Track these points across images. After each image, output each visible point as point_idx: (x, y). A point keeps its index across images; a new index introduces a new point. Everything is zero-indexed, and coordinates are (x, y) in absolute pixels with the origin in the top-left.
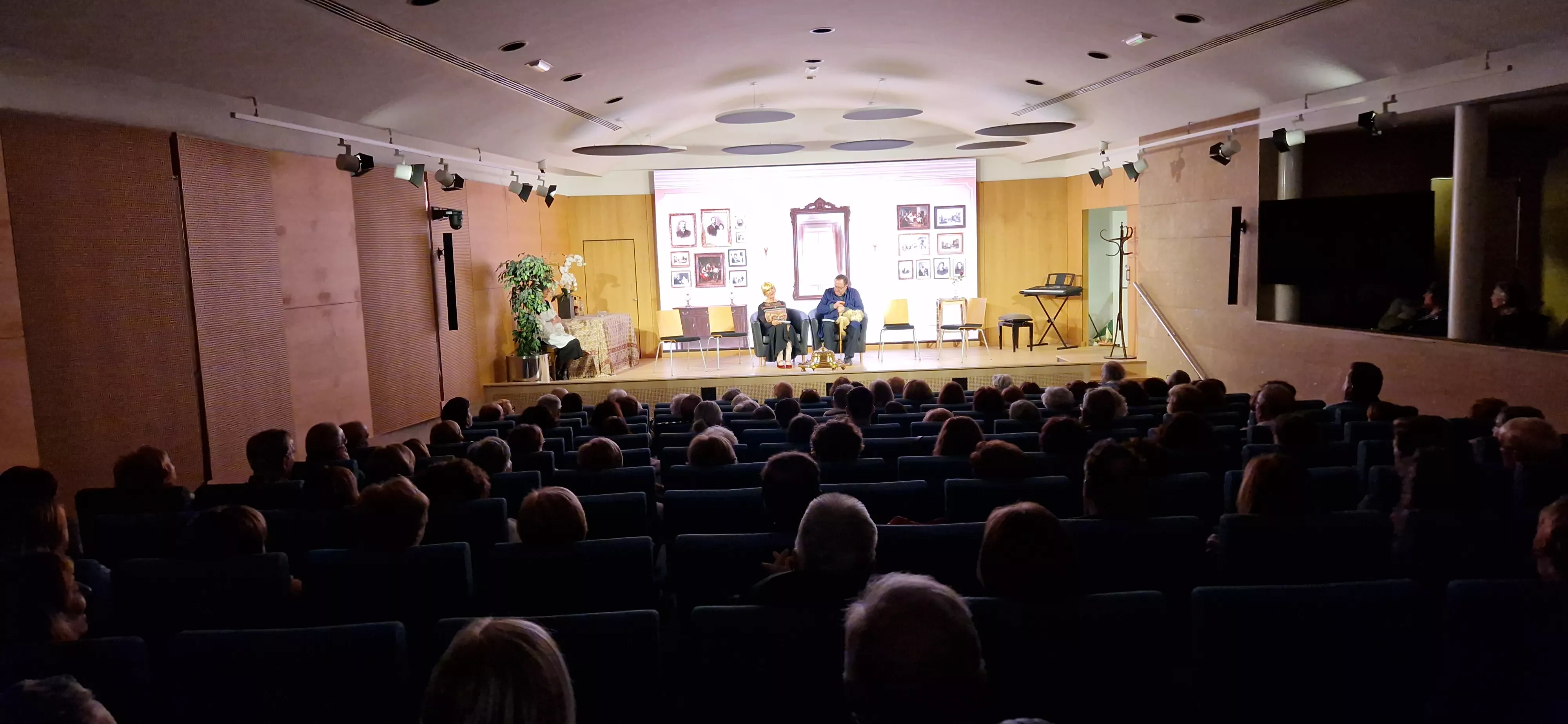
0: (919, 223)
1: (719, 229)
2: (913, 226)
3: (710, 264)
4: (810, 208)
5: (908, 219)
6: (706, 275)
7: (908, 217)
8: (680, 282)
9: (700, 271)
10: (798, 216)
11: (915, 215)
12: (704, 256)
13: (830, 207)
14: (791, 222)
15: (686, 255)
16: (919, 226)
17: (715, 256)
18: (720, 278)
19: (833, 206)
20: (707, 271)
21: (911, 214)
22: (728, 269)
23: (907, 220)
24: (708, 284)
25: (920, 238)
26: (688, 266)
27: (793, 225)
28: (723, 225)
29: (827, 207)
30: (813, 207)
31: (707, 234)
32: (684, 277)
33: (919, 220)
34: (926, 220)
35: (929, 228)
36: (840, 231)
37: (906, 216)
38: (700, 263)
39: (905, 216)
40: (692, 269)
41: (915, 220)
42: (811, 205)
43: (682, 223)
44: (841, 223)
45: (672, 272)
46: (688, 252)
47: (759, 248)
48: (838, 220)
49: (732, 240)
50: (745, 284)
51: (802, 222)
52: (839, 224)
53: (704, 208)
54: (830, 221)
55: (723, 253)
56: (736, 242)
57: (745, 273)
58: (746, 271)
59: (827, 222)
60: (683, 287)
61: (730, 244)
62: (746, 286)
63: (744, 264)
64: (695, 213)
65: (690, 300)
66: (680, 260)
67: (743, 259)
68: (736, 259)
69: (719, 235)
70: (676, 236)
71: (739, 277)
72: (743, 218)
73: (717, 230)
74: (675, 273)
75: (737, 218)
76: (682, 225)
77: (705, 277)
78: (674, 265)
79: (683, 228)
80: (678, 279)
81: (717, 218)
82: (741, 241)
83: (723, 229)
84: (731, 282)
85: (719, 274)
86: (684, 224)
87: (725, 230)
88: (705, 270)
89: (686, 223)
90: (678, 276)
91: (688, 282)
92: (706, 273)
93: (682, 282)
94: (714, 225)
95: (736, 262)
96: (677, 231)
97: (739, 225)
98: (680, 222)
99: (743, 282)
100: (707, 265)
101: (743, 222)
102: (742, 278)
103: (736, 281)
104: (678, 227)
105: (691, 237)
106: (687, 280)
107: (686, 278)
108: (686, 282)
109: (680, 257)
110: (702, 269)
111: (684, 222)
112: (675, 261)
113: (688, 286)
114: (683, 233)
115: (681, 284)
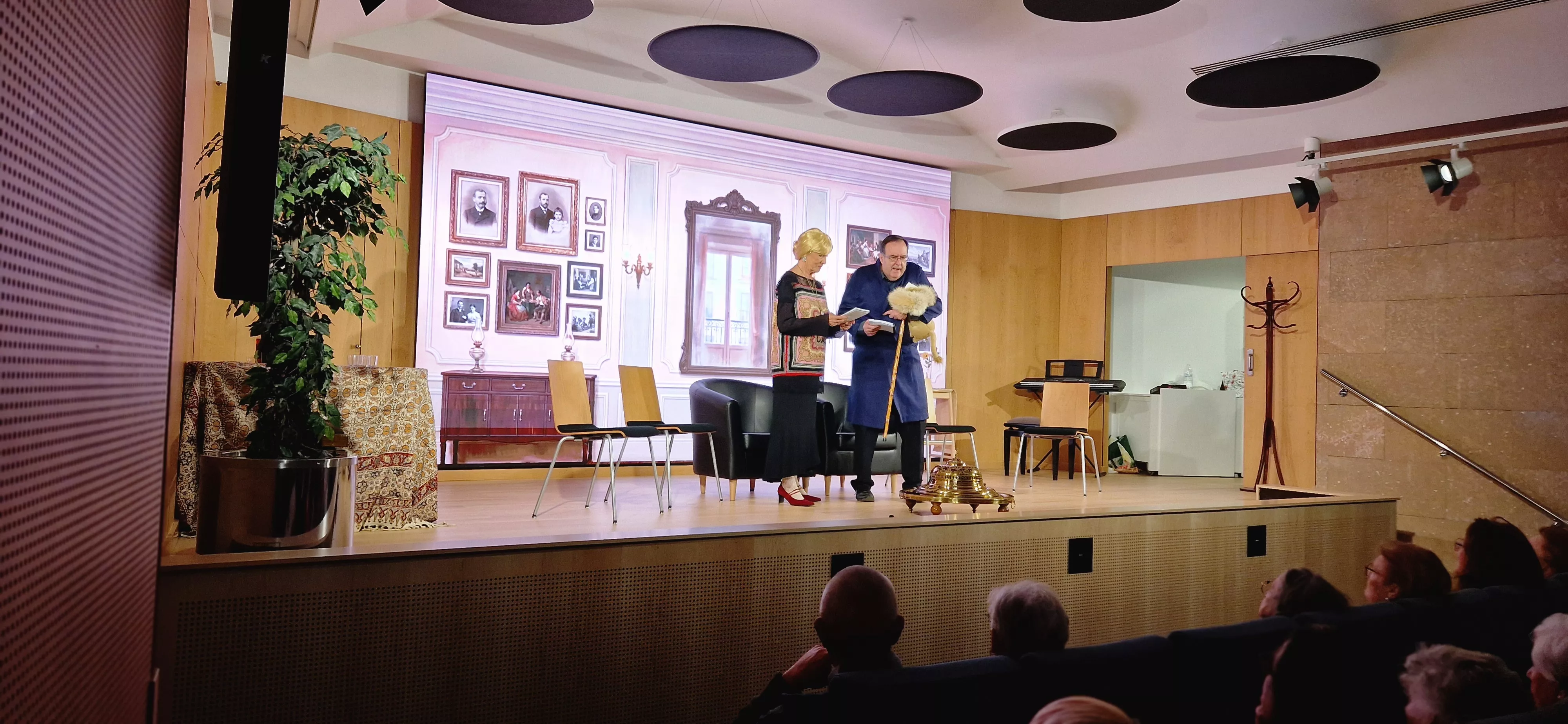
1: (554, 218)
3: (530, 288)
4: (719, 206)
5: (862, 250)
6: (520, 308)
7: (862, 246)
8: (465, 317)
9: (508, 299)
10: (699, 217)
12: (520, 269)
13: (750, 210)
14: (687, 227)
15: (481, 262)
17: (541, 270)
18: (548, 317)
19: (755, 209)
20: (523, 300)
21: (866, 243)
22: (565, 300)
23: (859, 252)
24: (524, 325)
27: (688, 231)
28: (561, 212)
29: (746, 209)
30: (724, 205)
31: (529, 226)
32: (473, 309)
33: (877, 254)
36: (764, 256)
37: (859, 245)
38: (510, 282)
39: (857, 245)
40: (492, 291)
41: (870, 253)
42: (719, 200)
43: (478, 194)
44: (766, 242)
45: (447, 293)
46: (487, 255)
47: (626, 267)
48: (761, 235)
49: (577, 244)
50: (595, 335)
51: (704, 229)
52: (763, 243)
53: (528, 171)
54: (749, 234)
55: (557, 268)
56: (586, 249)
57: (597, 311)
58: (599, 308)
59: (744, 236)
60: (471, 329)
61: (573, 250)
62: (598, 338)
63: (597, 293)
64: (508, 178)
65: (482, 356)
67: (595, 283)
68: (582, 281)
69: (553, 231)
70: (464, 219)
71: (584, 319)
72: (602, 203)
73: (551, 221)
74: (453, 298)
75: (590, 202)
76: (480, 197)
77: (518, 313)
78: (453, 278)
79: (481, 205)
80: (460, 311)
81: (553, 196)
82: (595, 247)
83: (561, 219)
84: (570, 326)
85: (546, 309)
86: (484, 198)
87: (565, 222)
88: (519, 298)
89: (489, 196)
90: (461, 303)
91: (482, 320)
92: (520, 303)
93: (469, 317)
94: (543, 209)
95: (581, 287)
96: (467, 209)
97: (594, 216)
98: (475, 191)
99: (593, 329)
100: (525, 288)
101: (600, 212)
102: (592, 322)
103: (579, 326)
104: (470, 200)
105: (497, 226)
106: (478, 314)
107: (479, 311)
108: (477, 318)
109: (468, 265)
110: (514, 295)
111: (483, 193)
112: (457, 272)
113: (482, 328)
114: (480, 214)
115: (467, 322)
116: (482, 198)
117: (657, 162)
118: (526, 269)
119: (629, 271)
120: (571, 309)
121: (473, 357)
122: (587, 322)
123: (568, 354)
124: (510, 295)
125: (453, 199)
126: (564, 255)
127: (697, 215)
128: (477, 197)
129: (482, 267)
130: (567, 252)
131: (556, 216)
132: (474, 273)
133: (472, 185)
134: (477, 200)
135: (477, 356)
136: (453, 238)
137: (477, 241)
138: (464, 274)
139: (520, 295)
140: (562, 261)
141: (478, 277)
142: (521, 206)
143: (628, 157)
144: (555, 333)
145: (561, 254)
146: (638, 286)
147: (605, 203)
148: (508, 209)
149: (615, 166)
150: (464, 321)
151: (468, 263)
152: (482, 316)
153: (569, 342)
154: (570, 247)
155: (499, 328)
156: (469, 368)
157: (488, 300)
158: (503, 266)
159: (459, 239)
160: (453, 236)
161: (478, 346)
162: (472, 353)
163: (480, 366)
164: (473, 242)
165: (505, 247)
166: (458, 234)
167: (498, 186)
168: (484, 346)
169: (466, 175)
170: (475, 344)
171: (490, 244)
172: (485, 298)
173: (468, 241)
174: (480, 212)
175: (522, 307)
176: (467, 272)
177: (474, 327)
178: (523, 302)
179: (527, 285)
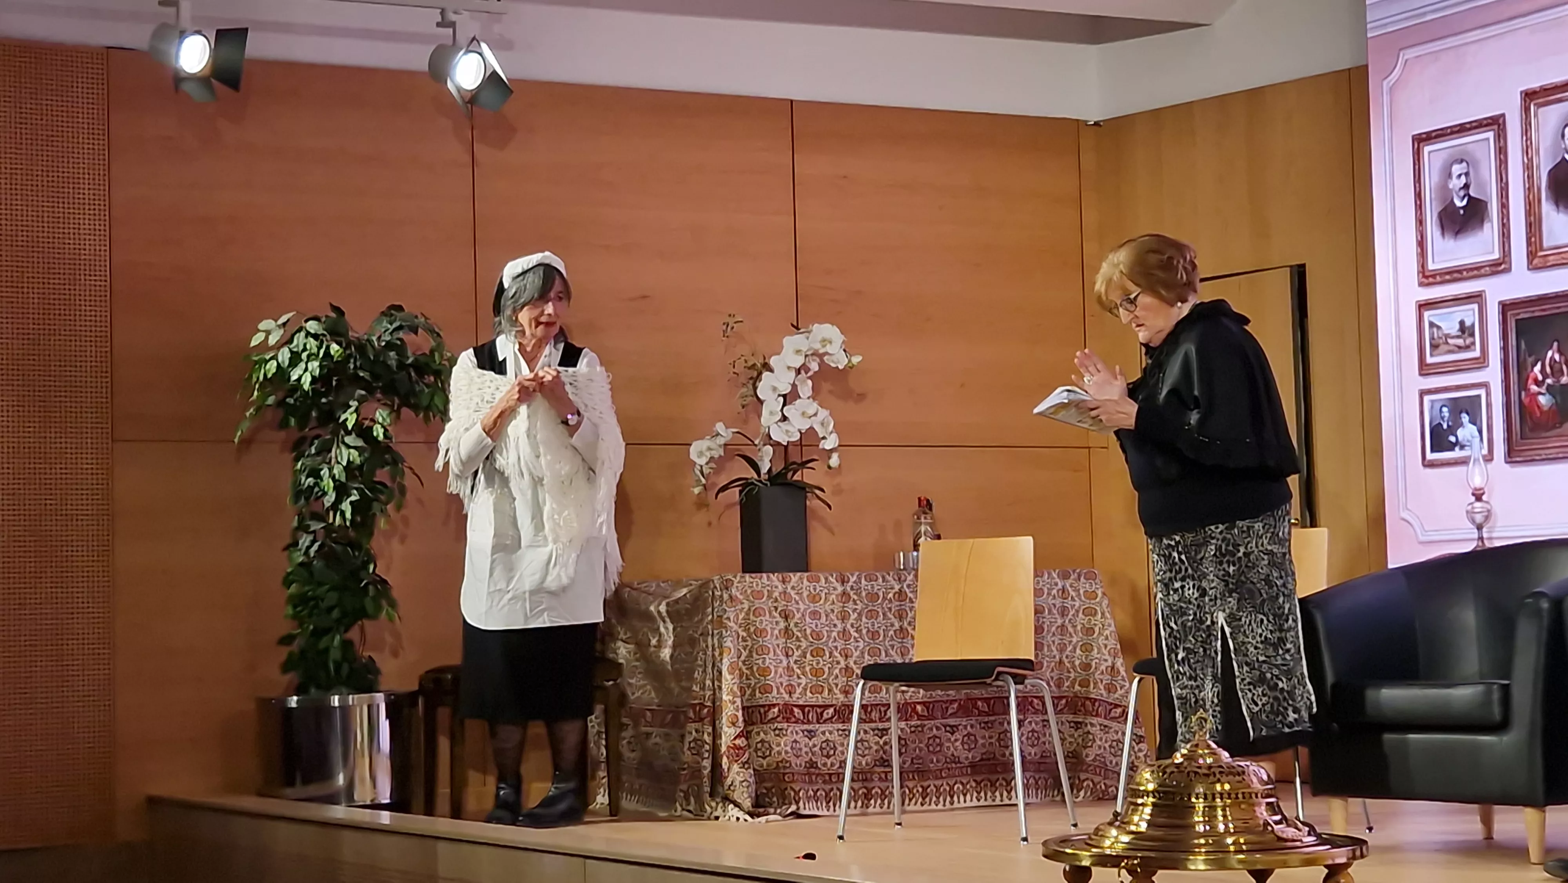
3: (1559, 351)
6: (1544, 401)
8: (1452, 439)
9: (1523, 385)
12: (1537, 311)
15: (1469, 314)
20: (1549, 381)
26: (1481, 362)
31: (1547, 208)
32: (1465, 418)
38: (1523, 346)
40: (1493, 374)
43: (1457, 169)
45: (1423, 393)
46: (1477, 298)
53: (1535, 85)
60: (1464, 462)
64: (1503, 115)
65: (1487, 518)
66: (1453, 337)
70: (1437, 233)
74: (1432, 402)
76: (1460, 176)
77: (1542, 412)
78: (1429, 360)
79: (1462, 193)
80: (1445, 426)
86: (1467, 174)
88: (1540, 378)
89: (1473, 167)
90: (1446, 410)
91: (1482, 441)
92: (1543, 390)
93: (1460, 439)
96: (1439, 210)
98: (1451, 165)
100: (1550, 354)
104: (1443, 189)
105: (1491, 230)
106: (1475, 428)
107: (1473, 422)
108: (1473, 437)
109: (1450, 326)
110: (1532, 375)
111: (1464, 164)
112: (1434, 347)
113: (1484, 457)
114: (1462, 212)
115: (1457, 449)
116: (1463, 178)
118: (1550, 309)
121: (1473, 521)
124: (1524, 376)
125: (1418, 196)
128: (1454, 177)
129: (1473, 325)
132: (1460, 342)
133: (1444, 155)
134: (1456, 183)
135: (1479, 518)
136: (1425, 277)
137: (1459, 272)
138: (1446, 348)
139: (1543, 371)
141: (1467, 348)
142: (1529, 168)
148: (1507, 184)
150: (1451, 447)
151: (1448, 321)
152: (1480, 432)
155: (1513, 455)
156: (1468, 548)
157: (1488, 394)
158: (1509, 313)
159: (1434, 276)
160: (1423, 273)
161: (1479, 498)
162: (1470, 514)
163: (1486, 542)
164: (1456, 275)
165: (1508, 270)
166: (1431, 266)
167: (1488, 139)
168: (1489, 497)
169: (1436, 137)
170: (1473, 494)
171: (1483, 271)
172: (1482, 392)
173: (1448, 277)
174: (1463, 208)
175: (1548, 396)
176: (1450, 341)
177: (1469, 458)
178: (1549, 385)
179: (1555, 344)
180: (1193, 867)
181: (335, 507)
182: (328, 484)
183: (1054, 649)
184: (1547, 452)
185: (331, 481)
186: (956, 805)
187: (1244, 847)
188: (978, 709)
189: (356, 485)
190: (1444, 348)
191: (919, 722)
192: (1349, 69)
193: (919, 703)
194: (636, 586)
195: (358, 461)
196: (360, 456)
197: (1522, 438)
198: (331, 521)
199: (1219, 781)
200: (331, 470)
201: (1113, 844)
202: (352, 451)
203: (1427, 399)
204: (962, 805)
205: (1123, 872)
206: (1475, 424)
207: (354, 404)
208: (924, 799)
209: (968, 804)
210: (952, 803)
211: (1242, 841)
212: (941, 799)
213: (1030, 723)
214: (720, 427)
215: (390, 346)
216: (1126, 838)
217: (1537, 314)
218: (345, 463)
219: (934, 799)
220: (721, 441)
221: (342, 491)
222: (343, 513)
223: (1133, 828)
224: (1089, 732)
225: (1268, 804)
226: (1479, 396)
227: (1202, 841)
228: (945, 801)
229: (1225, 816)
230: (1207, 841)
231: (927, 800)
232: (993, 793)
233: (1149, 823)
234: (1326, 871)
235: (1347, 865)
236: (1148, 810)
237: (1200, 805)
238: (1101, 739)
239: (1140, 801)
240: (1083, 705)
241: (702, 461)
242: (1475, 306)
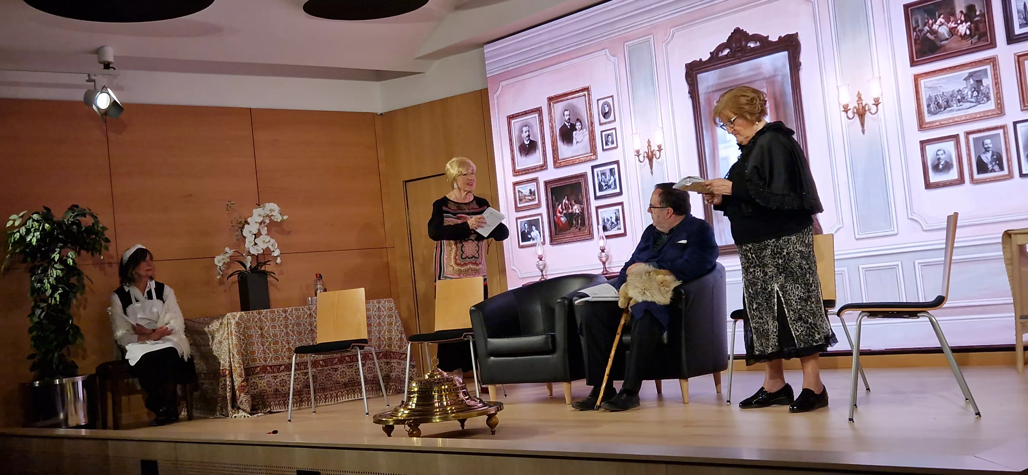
0: (964, 37)
1: (576, 130)
2: (950, 49)
3: (568, 200)
4: (721, 55)
5: (935, 33)
6: (563, 219)
7: (935, 27)
8: (529, 236)
9: (555, 214)
10: (701, 77)
11: (952, 19)
13: (758, 44)
14: (689, 93)
15: (533, 186)
16: (966, 44)
17: (574, 181)
18: (583, 224)
19: (763, 40)
20: (564, 212)
21: (941, 20)
22: (594, 203)
23: (932, 37)
24: (568, 236)
25: (971, 75)
26: (538, 206)
27: (691, 97)
28: (580, 122)
29: (752, 45)
30: (726, 52)
31: (560, 143)
32: (534, 228)
33: (963, 29)
34: (981, 26)
35: (993, 45)
36: (783, 94)
37: (930, 28)
38: (554, 198)
39: (927, 28)
40: (543, 210)
41: (953, 31)
42: (721, 48)
43: (525, 129)
44: (784, 76)
45: (517, 219)
46: (535, 180)
47: (638, 156)
48: (776, 70)
49: (596, 148)
50: (622, 231)
51: (708, 88)
52: (779, 78)
53: (552, 95)
54: (761, 73)
55: (584, 175)
56: (603, 150)
57: (619, 207)
58: (621, 204)
59: (755, 79)
60: (534, 245)
61: (594, 155)
62: (624, 234)
63: (618, 190)
64: (541, 107)
65: (544, 267)
66: (527, 196)
67: (615, 181)
68: (604, 182)
69: (577, 142)
70: (519, 154)
71: (611, 217)
72: (610, 100)
73: (574, 133)
74: (521, 222)
75: (601, 102)
76: (526, 132)
77: (562, 224)
78: (519, 205)
79: (527, 139)
80: (526, 232)
81: (572, 110)
82: (610, 146)
83: (582, 129)
84: (601, 227)
85: (581, 215)
86: (529, 131)
87: (585, 130)
88: (561, 210)
89: (531, 129)
90: (526, 225)
91: (540, 236)
92: (562, 215)
93: (532, 236)
94: (567, 124)
95: (605, 188)
96: (519, 145)
97: (606, 115)
98: (522, 128)
99: (619, 226)
100: (564, 201)
101: (610, 109)
102: (617, 219)
103: (608, 226)
104: (520, 137)
105: (539, 153)
106: (538, 232)
107: (537, 229)
108: (537, 235)
109: (526, 192)
110: (558, 210)
111: (527, 127)
112: (520, 200)
113: (542, 243)
114: (528, 146)
115: (531, 240)
116: (527, 132)
117: (652, 36)
118: (563, 183)
119: (642, 159)
120: (600, 210)
121: (539, 269)
122: (614, 220)
123: (603, 254)
124: (555, 210)
125: (511, 140)
126: (587, 161)
127: (698, 76)
128: (524, 132)
129: (535, 191)
130: (589, 157)
131: (577, 127)
132: (530, 198)
133: (519, 123)
134: (525, 135)
135: (541, 267)
136: (516, 172)
137: (528, 170)
139: (562, 208)
140: (585, 168)
141: (533, 200)
142: (552, 128)
143: (626, 44)
144: (590, 236)
145: (585, 161)
146: (652, 174)
147: (613, 100)
148: (544, 134)
149: (616, 58)
150: (529, 240)
151: (525, 190)
152: (540, 233)
153: (602, 243)
154: (591, 152)
155: (552, 242)
156: (537, 279)
157: (542, 218)
158: (548, 186)
159: (519, 172)
160: (514, 171)
161: (541, 259)
162: (538, 266)
163: (545, 276)
164: (527, 171)
165: (547, 169)
166: (517, 168)
167: (536, 117)
168: (545, 259)
169: (516, 116)
170: (539, 258)
171: (537, 169)
172: (540, 217)
173: (524, 172)
174: (528, 144)
175: (565, 218)
176: (526, 198)
177: (536, 243)
178: (564, 213)
179: (566, 197)
180: (434, 421)
181: (52, 296)
182: (47, 286)
183: (376, 333)
184: (566, 239)
185: (48, 285)
186: (339, 401)
187: (455, 411)
188: (346, 360)
189: (60, 286)
190: (524, 200)
191: (321, 368)
192: (481, 90)
193: (321, 360)
194: (193, 320)
195: (61, 275)
196: (61, 272)
197: (556, 235)
198: (50, 302)
199: (443, 385)
200: (48, 280)
201: (402, 414)
202: (58, 271)
203: (519, 221)
204: (342, 401)
205: (406, 426)
206: (537, 230)
207: (58, 250)
208: (326, 400)
209: (344, 400)
210: (337, 401)
211: (453, 408)
212: (333, 399)
213: (368, 364)
214: (227, 249)
215: (73, 223)
216: (406, 412)
217: (559, 185)
218: (55, 276)
219: (330, 399)
220: (228, 255)
221: (54, 288)
222: (55, 299)
223: (410, 407)
224: (392, 366)
225: (463, 392)
226: (538, 219)
227: (438, 410)
228: (334, 400)
229: (446, 399)
230: (440, 410)
231: (327, 400)
232: (354, 395)
233: (416, 405)
234: (487, 417)
235: (496, 414)
236: (415, 399)
237: (436, 395)
238: (398, 368)
239: (412, 396)
240: (390, 355)
241: (220, 264)
242: (535, 183)
